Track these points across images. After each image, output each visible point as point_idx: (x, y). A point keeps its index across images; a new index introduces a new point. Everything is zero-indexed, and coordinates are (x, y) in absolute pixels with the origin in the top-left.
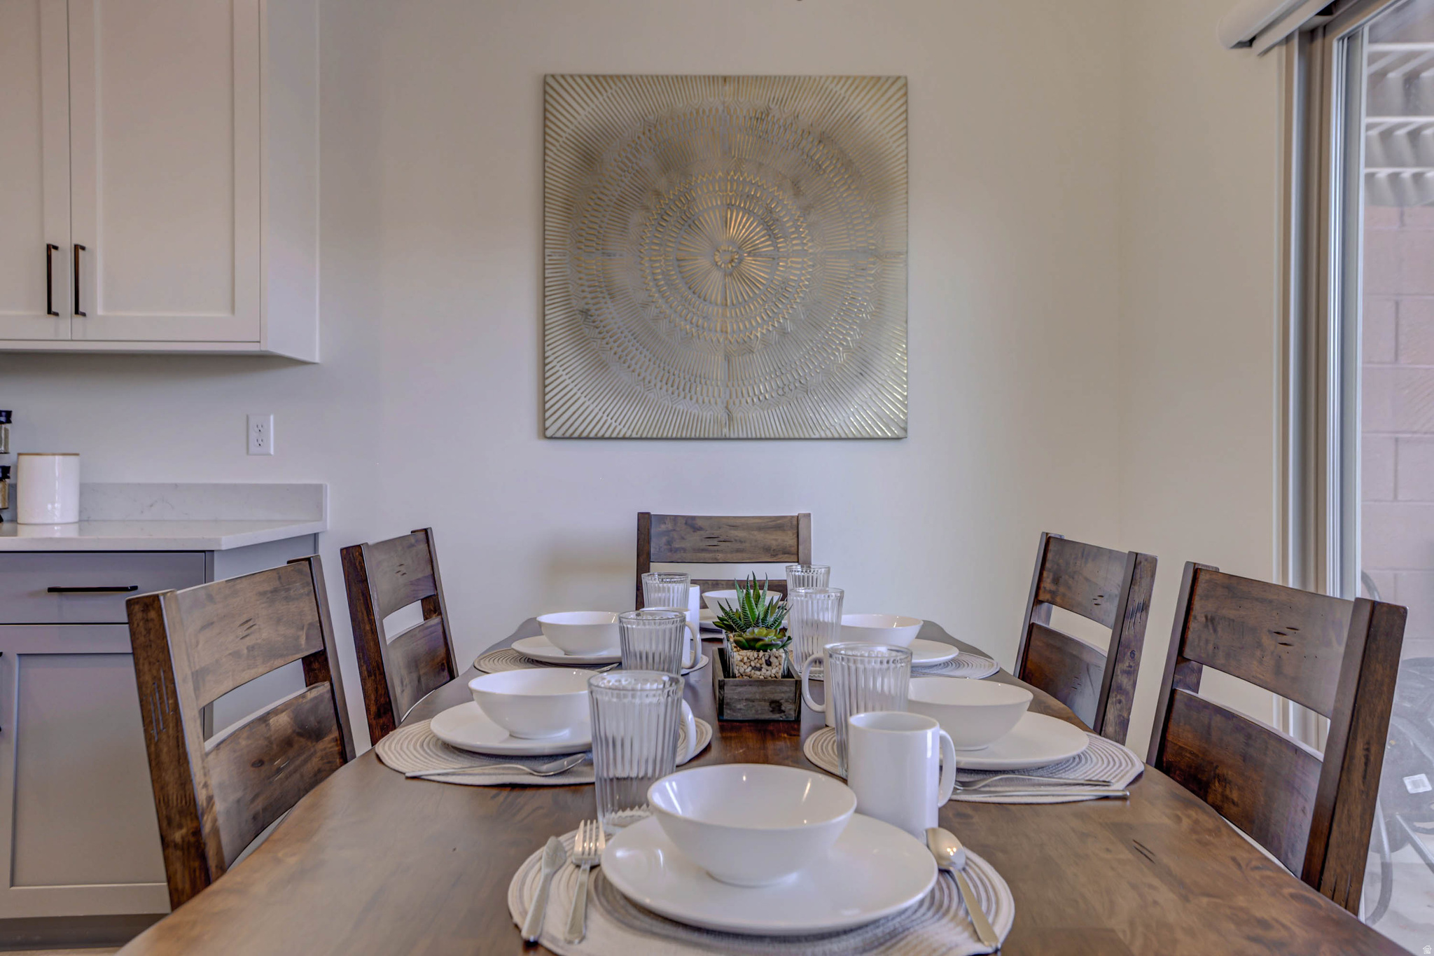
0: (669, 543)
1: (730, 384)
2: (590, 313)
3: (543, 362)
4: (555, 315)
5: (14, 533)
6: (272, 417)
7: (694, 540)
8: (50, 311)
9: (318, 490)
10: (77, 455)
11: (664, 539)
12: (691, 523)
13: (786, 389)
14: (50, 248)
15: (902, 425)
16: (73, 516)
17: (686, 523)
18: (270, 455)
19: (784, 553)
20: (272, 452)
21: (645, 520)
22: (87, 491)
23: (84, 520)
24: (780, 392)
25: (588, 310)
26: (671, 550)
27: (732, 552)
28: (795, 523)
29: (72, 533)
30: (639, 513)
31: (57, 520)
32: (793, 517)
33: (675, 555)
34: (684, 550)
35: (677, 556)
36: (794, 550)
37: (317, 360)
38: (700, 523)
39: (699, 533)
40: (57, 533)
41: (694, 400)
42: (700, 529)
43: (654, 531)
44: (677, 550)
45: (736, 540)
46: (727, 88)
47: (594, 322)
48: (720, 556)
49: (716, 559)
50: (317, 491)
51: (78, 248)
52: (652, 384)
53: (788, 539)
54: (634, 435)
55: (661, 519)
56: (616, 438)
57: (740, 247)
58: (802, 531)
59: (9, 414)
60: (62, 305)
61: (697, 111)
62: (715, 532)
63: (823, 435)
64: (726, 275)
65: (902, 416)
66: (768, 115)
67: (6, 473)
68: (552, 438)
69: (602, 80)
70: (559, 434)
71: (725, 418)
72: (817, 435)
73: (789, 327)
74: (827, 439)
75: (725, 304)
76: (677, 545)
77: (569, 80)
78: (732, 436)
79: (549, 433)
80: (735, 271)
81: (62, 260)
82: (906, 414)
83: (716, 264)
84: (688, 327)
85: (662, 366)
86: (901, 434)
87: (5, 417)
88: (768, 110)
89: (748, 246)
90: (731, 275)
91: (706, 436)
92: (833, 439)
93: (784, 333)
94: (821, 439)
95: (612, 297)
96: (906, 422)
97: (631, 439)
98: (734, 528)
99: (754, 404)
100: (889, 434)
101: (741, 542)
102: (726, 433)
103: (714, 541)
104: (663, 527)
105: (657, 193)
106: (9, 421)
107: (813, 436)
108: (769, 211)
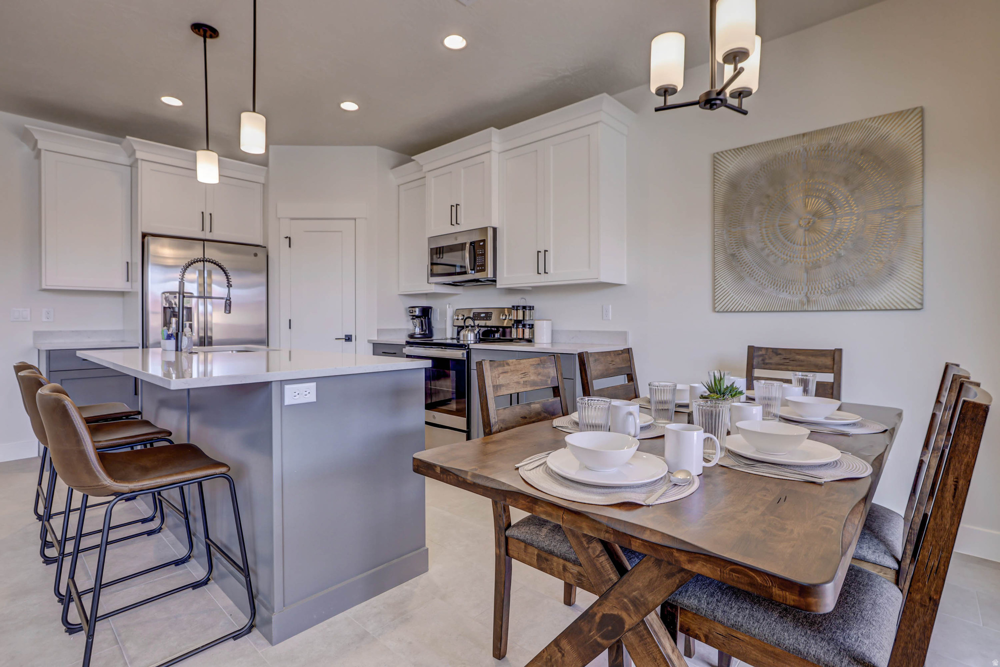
0: (763, 360)
1: (808, 284)
2: (736, 255)
3: (714, 279)
4: (720, 258)
5: (533, 346)
6: (610, 306)
7: (776, 359)
8: (538, 273)
10: (550, 320)
11: (761, 358)
12: (776, 351)
13: (841, 285)
14: (538, 252)
15: (920, 301)
16: (550, 341)
17: (773, 351)
19: (826, 368)
20: (610, 319)
21: (752, 350)
22: (553, 333)
23: (553, 343)
24: (838, 287)
25: (735, 254)
26: (764, 364)
27: (796, 366)
28: (833, 353)
29: (549, 346)
30: (749, 346)
31: (545, 342)
32: (831, 351)
33: (765, 366)
34: (771, 364)
35: (767, 366)
36: (831, 367)
37: (625, 283)
38: (780, 352)
39: (779, 356)
40: (545, 346)
41: (788, 292)
42: (780, 354)
43: (756, 354)
44: (767, 364)
45: (799, 361)
46: (805, 139)
47: (737, 259)
48: (790, 368)
49: (787, 369)
50: (625, 334)
51: (545, 251)
52: (766, 286)
53: (828, 361)
54: (757, 310)
55: (760, 349)
56: (748, 312)
57: (813, 216)
58: (837, 358)
59: (533, 307)
60: (541, 270)
61: (789, 154)
62: (788, 356)
63: (865, 308)
64: (805, 230)
65: (919, 296)
66: (829, 147)
67: (532, 327)
68: (718, 312)
69: (740, 150)
70: (721, 310)
71: (805, 300)
72: (861, 308)
73: (843, 253)
74: (867, 310)
75: (805, 245)
76: (767, 361)
77: (725, 153)
78: (809, 309)
79: (717, 310)
80: (810, 228)
81: (541, 255)
82: (922, 295)
83: (800, 225)
84: (785, 257)
85: (771, 277)
86: (919, 307)
87: (531, 308)
88: (829, 145)
89: (818, 215)
90: (808, 230)
91: (795, 310)
92: (871, 310)
93: (839, 256)
94: (863, 310)
95: (746, 246)
96: (922, 300)
97: (755, 311)
98: (799, 354)
99: (822, 293)
100: (910, 307)
101: (802, 361)
102: (805, 307)
103: (788, 361)
104: (760, 353)
105: (768, 196)
106: (533, 309)
107: (858, 309)
108: (830, 195)
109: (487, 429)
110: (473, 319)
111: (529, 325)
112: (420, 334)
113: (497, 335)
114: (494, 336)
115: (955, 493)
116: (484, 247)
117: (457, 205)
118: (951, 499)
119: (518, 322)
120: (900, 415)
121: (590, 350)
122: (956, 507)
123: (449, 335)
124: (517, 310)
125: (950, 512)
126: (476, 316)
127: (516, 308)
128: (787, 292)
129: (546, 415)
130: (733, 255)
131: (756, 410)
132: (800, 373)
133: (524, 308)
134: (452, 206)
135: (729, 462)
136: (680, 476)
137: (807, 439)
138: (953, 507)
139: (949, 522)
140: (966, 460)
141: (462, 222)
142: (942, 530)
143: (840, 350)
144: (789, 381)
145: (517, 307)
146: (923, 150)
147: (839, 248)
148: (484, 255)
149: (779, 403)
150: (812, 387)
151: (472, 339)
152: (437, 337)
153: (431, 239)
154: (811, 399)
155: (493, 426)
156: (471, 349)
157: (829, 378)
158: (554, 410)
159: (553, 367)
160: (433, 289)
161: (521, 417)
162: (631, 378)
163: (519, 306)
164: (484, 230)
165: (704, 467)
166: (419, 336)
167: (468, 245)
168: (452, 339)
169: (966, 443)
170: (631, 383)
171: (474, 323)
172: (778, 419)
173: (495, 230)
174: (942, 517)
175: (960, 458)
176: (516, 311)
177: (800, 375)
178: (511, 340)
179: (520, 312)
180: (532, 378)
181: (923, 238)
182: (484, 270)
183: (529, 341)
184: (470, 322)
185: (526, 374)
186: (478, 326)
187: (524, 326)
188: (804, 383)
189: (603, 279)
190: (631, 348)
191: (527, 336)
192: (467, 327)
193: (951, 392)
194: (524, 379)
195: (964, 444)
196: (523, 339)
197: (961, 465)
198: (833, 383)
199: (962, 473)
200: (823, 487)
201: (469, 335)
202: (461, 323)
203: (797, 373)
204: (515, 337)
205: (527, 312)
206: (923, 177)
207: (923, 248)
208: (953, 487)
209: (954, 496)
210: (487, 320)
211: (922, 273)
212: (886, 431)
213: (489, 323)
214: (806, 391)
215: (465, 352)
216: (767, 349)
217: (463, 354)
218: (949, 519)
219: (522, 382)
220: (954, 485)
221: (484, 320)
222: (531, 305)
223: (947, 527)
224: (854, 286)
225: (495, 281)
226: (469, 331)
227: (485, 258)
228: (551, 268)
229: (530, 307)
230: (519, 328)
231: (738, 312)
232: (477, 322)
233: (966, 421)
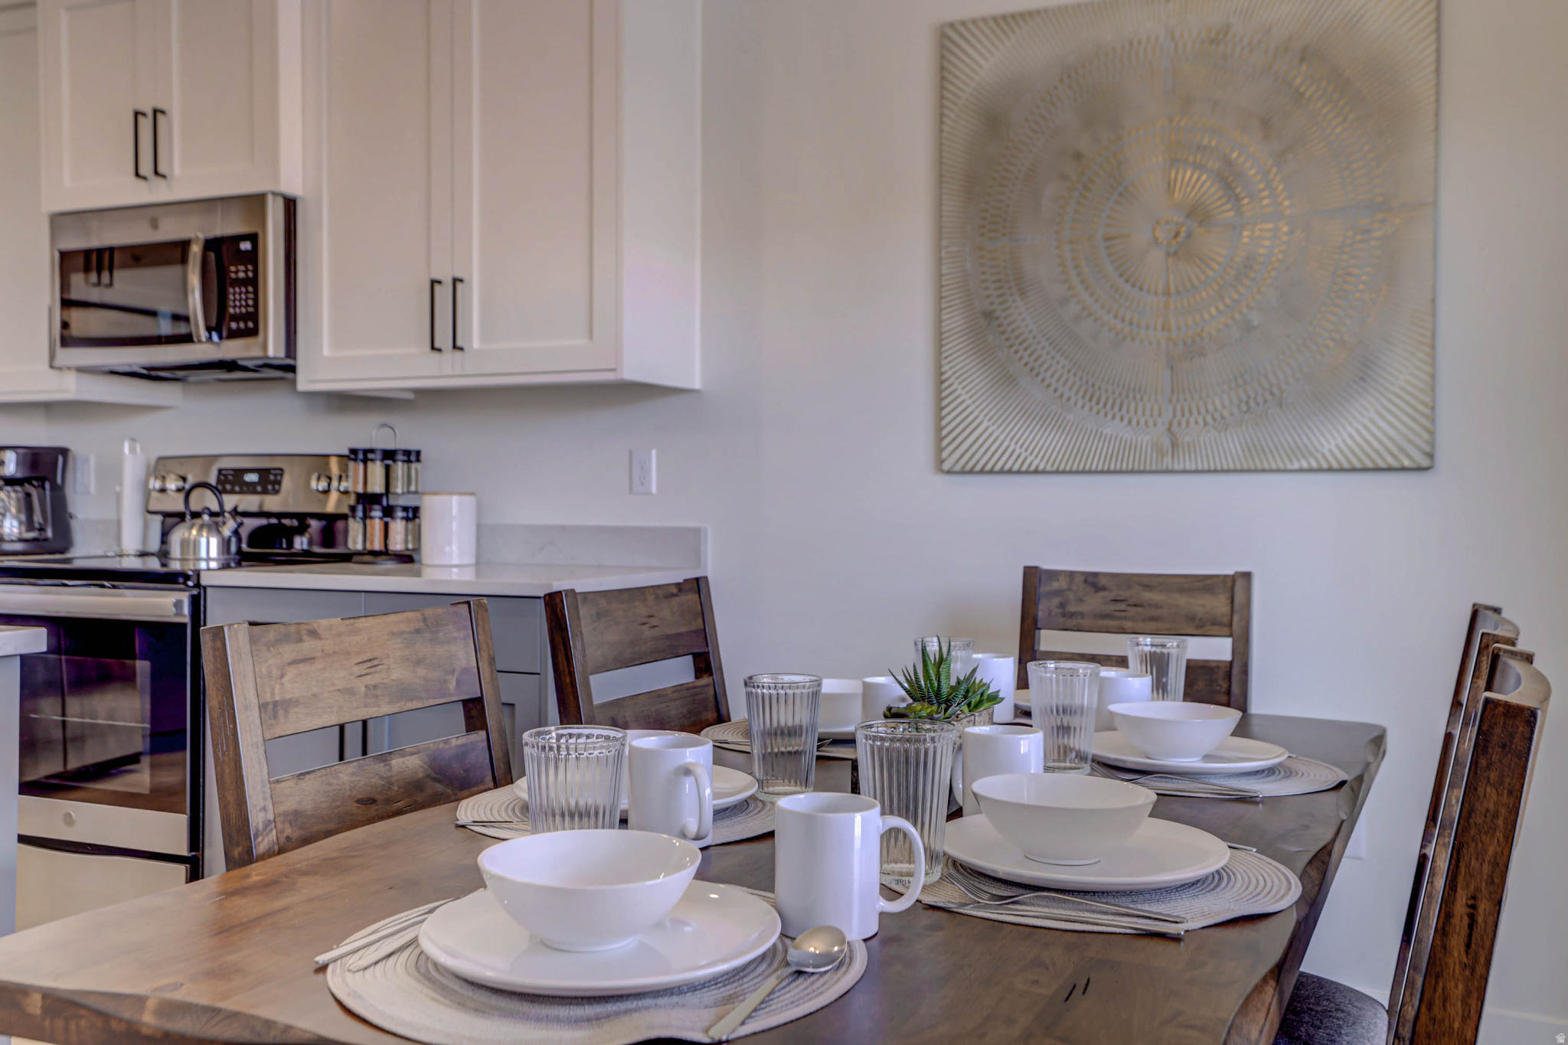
0: (1062, 605)
1: (1174, 401)
2: (995, 315)
3: (940, 380)
4: (955, 321)
5: (418, 574)
6: (654, 452)
7: (1094, 602)
8: (433, 348)
9: (696, 533)
10: (473, 494)
11: (1056, 601)
12: (1093, 581)
13: (1252, 403)
14: (434, 283)
15: (1427, 448)
16: (470, 559)
17: (1086, 581)
18: (650, 493)
19: (1214, 624)
20: (654, 490)
22: (483, 532)
23: (480, 563)
24: (1244, 407)
25: (993, 312)
26: (1064, 615)
27: (1144, 620)
28: (1229, 584)
29: (468, 575)
30: (1025, 569)
31: (456, 562)
32: (1226, 576)
33: (1070, 622)
34: (1082, 615)
35: (1073, 622)
36: (1226, 620)
37: (697, 385)
38: (1103, 581)
39: (1101, 594)
40: (455, 575)
41: (1126, 421)
42: (1104, 589)
43: (1044, 589)
44: (1072, 615)
45: (1150, 605)
47: (1000, 326)
48: (1128, 624)
49: (1122, 628)
50: (692, 538)
51: (457, 281)
52: (1072, 401)
53: (1218, 605)
54: (1049, 468)
55: (1054, 575)
56: (1027, 472)
57: (1188, 216)
58: (1239, 598)
59: (418, 453)
60: (444, 339)
61: (1131, 43)
62: (1124, 594)
63: (1305, 465)
64: (1168, 254)
65: (1426, 436)
66: (1226, 34)
67: (413, 514)
68: (949, 472)
69: (1010, 21)
70: (958, 468)
71: (1166, 442)
72: (1296, 466)
73: (1256, 318)
74: (1311, 470)
75: (1167, 293)
76: (1071, 608)
77: (971, 26)
78: (1176, 467)
79: (946, 466)
80: (1181, 249)
81: (443, 294)
82: (1432, 433)
83: (1156, 241)
84: (1119, 326)
85: (1085, 378)
86: (1424, 462)
87: (412, 456)
88: (1227, 28)
89: (1198, 213)
90: (1175, 253)
91: (1142, 468)
92: (1320, 470)
93: (1248, 328)
94: (1301, 470)
95: (1022, 293)
96: (1432, 444)
97: (1044, 472)
98: (1148, 587)
99: (1206, 424)
100: (1407, 463)
101: (1157, 606)
102: (1167, 463)
103: (1123, 606)
104: (1055, 585)
105: (1078, 156)
106: (418, 460)
107: (1289, 467)
108: (1229, 163)
109: (238, 844)
110: (219, 490)
111: (405, 509)
112: (21, 540)
113: (300, 543)
114: (290, 545)
115: (1470, 936)
116: (253, 258)
117: (155, 112)
118: (1463, 952)
119: (367, 500)
120: (1378, 741)
121: (582, 585)
122: (1473, 971)
123: (131, 541)
124: (365, 461)
125: (1460, 986)
126: (231, 480)
127: (361, 456)
128: (1122, 419)
129: (439, 787)
130: (989, 315)
131: (1030, 745)
132: (1149, 640)
133: (389, 455)
134: (137, 114)
135: (950, 896)
136: (814, 947)
137: (1149, 816)
138: (1467, 973)
139: (1460, 1012)
140: (1491, 850)
141: (177, 170)
142: (1444, 1034)
143: (1247, 576)
144: (1122, 662)
145: (366, 452)
146: (1438, 60)
147: (1248, 306)
148: (253, 282)
149: (1089, 721)
150: (1177, 678)
151: (214, 553)
152: (85, 551)
153: (59, 221)
154: (1174, 709)
155: (256, 836)
156: (205, 588)
157: (1217, 649)
158: (467, 771)
159: (465, 638)
160: (68, 387)
161: (359, 801)
162: (705, 664)
163: (372, 451)
164: (255, 203)
165: (883, 915)
166: (19, 547)
167: (196, 249)
168: (143, 554)
169: (1492, 807)
170: (705, 680)
171: (221, 504)
172: (1087, 767)
173: (290, 205)
174: (1445, 999)
175: (1480, 845)
176: (361, 466)
177: (1147, 643)
178: (347, 558)
179: (377, 470)
180: (395, 675)
181: (1434, 287)
182: (253, 332)
183: (407, 558)
184: (207, 500)
185: (375, 662)
186: (235, 513)
187: (389, 512)
188: (1158, 664)
189: (631, 371)
190: (706, 578)
191: (397, 544)
192: (196, 515)
193: (1478, 678)
194: (368, 680)
195: (1488, 810)
196: (385, 553)
197: (1481, 865)
198: (1231, 663)
199: (1484, 884)
200: (1182, 944)
201: (203, 541)
202: (176, 504)
203: (1141, 639)
204: (359, 547)
205: (399, 468)
206: (1437, 129)
207: (1434, 315)
208: (1466, 921)
209: (1468, 945)
210: (265, 492)
211: (1433, 376)
212: (1342, 784)
213: (273, 503)
214: (1160, 687)
215: (185, 598)
216: (1071, 574)
217: (178, 604)
218: (1459, 1003)
219: (363, 689)
220: (1468, 915)
221: (255, 492)
222: (412, 446)
223: (1456, 1025)
224: (1281, 406)
225: (292, 369)
226: (201, 527)
227: (256, 292)
228: (474, 337)
229: (407, 453)
230: (371, 518)
231: (1001, 472)
232: (230, 501)
233: (1490, 750)
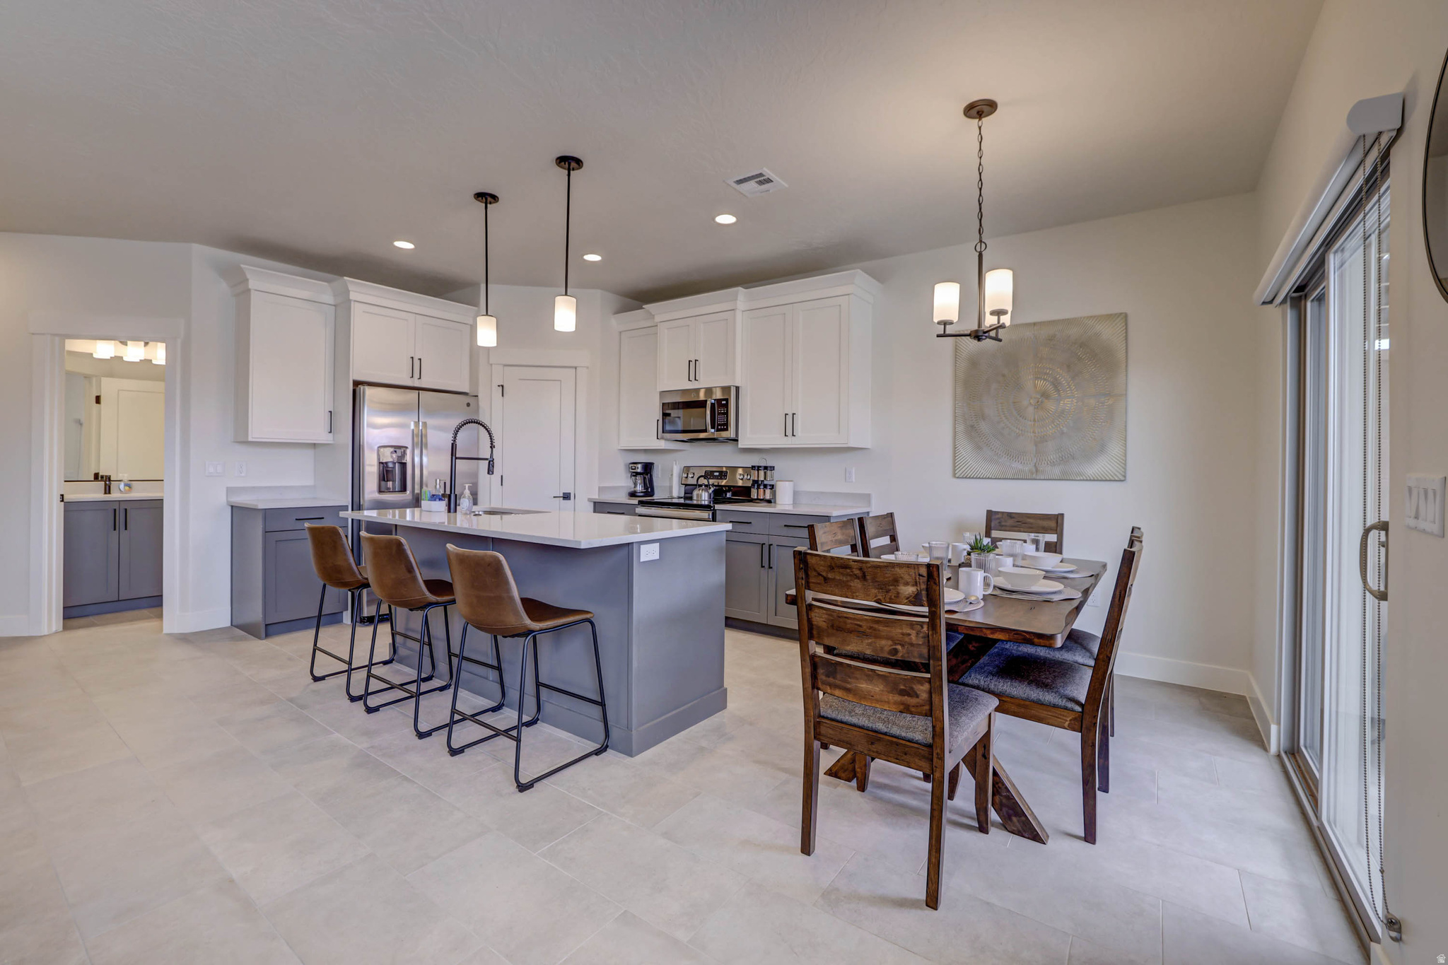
0: (999, 523)
1: (1036, 455)
2: (974, 427)
3: (955, 446)
4: (960, 428)
5: (775, 507)
6: (854, 468)
7: (1010, 522)
8: (785, 435)
9: (869, 495)
10: (794, 481)
11: (998, 521)
12: (1010, 515)
13: (1063, 458)
14: (786, 415)
15: (1123, 474)
16: (792, 502)
17: (1008, 515)
18: (853, 482)
19: (1052, 530)
20: (854, 480)
21: (990, 514)
22: (796, 494)
23: (795, 503)
24: (1061, 459)
25: (974, 425)
26: (1000, 526)
27: (1029, 528)
28: (1056, 517)
29: (793, 508)
30: (988, 510)
31: (787, 503)
32: (1055, 515)
33: (1002, 528)
34: (1006, 526)
35: (1003, 528)
36: (1056, 528)
37: (871, 446)
38: (1013, 515)
39: (1013, 519)
40: (788, 507)
41: (1020, 462)
43: (993, 517)
44: (1003, 526)
45: (1029, 523)
46: (1035, 328)
47: (976, 430)
48: (1024, 529)
49: (1022, 530)
51: (794, 414)
52: (1001, 455)
53: (1053, 524)
54: (993, 477)
55: (997, 513)
56: (985, 478)
57: (1042, 395)
58: (1059, 521)
59: (775, 467)
60: (789, 431)
62: (1020, 520)
63: (1082, 478)
64: (1035, 408)
65: (1123, 470)
67: (772, 487)
68: (958, 478)
70: (961, 476)
71: (1034, 470)
72: (1079, 478)
73: (1065, 430)
74: (1084, 480)
75: (1035, 421)
76: (1003, 524)
78: (1037, 478)
79: (957, 476)
80: (1039, 406)
81: (789, 418)
82: (1125, 469)
83: (1030, 403)
84: (1018, 431)
85: (1005, 448)
86: (1122, 478)
87: (772, 468)
89: (1045, 395)
90: (1037, 408)
91: (1025, 478)
92: (1087, 480)
93: (1062, 433)
94: (1081, 480)
95: (984, 419)
96: (1125, 472)
97: (991, 478)
98: (1029, 518)
99: (1048, 464)
100: (1117, 479)
101: (1031, 524)
102: (1034, 476)
103: (1020, 523)
104: (997, 516)
105: (1004, 376)
106: (775, 470)
107: (1076, 478)
108: (1055, 379)
110: (708, 478)
111: (770, 485)
116: (726, 406)
117: (696, 360)
119: (755, 482)
123: (675, 494)
124: (758, 470)
126: (711, 474)
127: (757, 468)
128: (1018, 461)
130: (972, 426)
132: (1032, 533)
133: (766, 468)
134: (689, 361)
141: (702, 378)
143: (1063, 514)
145: (759, 467)
146: (1126, 349)
147: (1062, 426)
148: (726, 413)
150: (1042, 546)
151: (706, 499)
153: (663, 393)
156: (716, 510)
157: (1052, 538)
160: (662, 444)
163: (760, 467)
164: (726, 389)
166: (642, 494)
167: (709, 403)
168: (679, 498)
171: (708, 482)
173: (737, 388)
176: (756, 472)
177: (1032, 535)
178: (752, 501)
179: (762, 473)
181: (1126, 422)
182: (725, 429)
183: (769, 501)
184: (703, 481)
186: (713, 485)
187: (765, 486)
188: (1036, 542)
189: (852, 443)
191: (768, 497)
192: (701, 486)
196: (764, 499)
198: (1057, 540)
201: (702, 494)
202: (692, 481)
203: (1030, 533)
204: (756, 497)
205: (769, 472)
207: (1126, 429)
210: (721, 479)
211: (1125, 451)
213: (723, 482)
214: (1037, 549)
215: (710, 513)
216: (1003, 513)
217: (708, 515)
221: (718, 479)
222: (773, 465)
224: (1073, 459)
225: (737, 440)
226: (702, 490)
227: (727, 417)
228: (798, 431)
230: (759, 488)
231: (976, 478)
232: (711, 481)
